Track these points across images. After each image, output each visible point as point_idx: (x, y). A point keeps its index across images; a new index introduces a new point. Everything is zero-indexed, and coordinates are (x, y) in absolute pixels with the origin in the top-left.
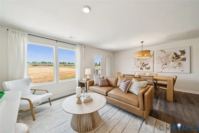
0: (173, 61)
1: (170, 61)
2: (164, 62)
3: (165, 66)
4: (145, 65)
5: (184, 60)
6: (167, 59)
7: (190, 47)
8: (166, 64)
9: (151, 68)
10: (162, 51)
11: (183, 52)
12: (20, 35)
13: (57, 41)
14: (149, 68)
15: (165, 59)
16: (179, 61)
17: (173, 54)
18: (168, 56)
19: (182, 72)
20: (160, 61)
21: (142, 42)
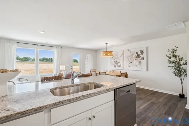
0: (135, 60)
1: (134, 60)
2: (130, 61)
3: (130, 64)
4: (117, 63)
5: (143, 59)
6: (132, 58)
7: (147, 47)
8: (131, 62)
9: (122, 66)
10: (128, 50)
11: (142, 52)
12: (12, 44)
13: (37, 45)
14: (119, 66)
15: (131, 57)
16: (139, 60)
17: (136, 54)
18: (132, 55)
19: (142, 70)
20: (128, 59)
21: (107, 43)
